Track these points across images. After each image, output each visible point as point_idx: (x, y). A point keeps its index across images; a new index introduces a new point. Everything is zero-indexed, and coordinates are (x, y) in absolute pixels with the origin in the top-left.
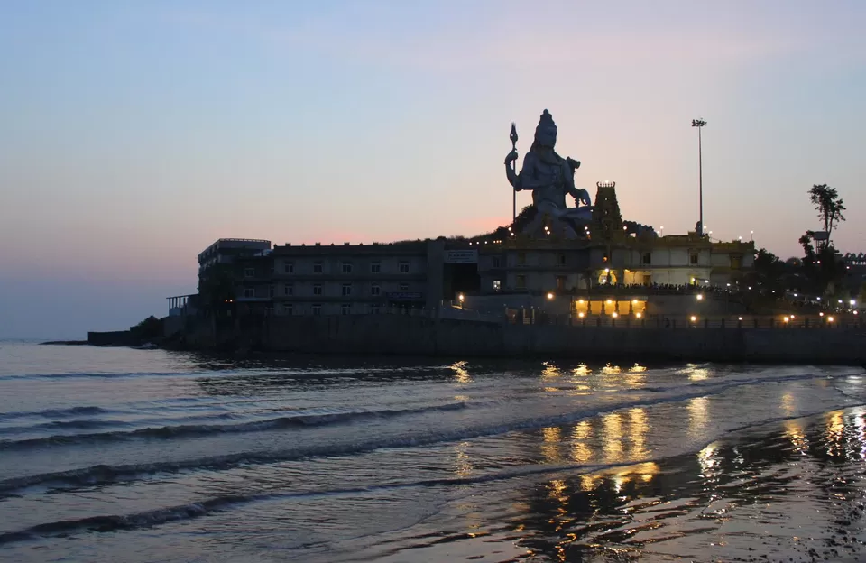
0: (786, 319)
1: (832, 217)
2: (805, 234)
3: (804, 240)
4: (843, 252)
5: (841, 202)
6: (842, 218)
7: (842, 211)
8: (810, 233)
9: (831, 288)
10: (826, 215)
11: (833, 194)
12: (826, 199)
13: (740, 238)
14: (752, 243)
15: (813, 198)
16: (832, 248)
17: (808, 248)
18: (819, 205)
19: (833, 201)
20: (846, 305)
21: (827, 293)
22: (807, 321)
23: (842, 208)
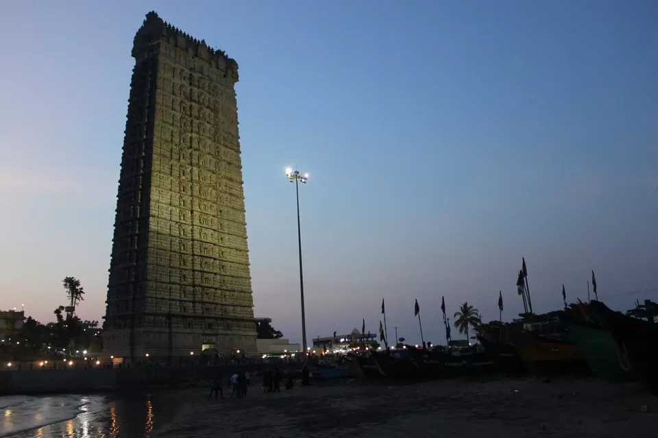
0: (42, 364)
1: (76, 298)
2: (58, 308)
3: (58, 312)
4: (83, 320)
5: (82, 289)
6: (82, 299)
7: (82, 295)
8: (62, 308)
9: (72, 343)
10: (73, 296)
11: (77, 283)
12: (73, 286)
13: (15, 309)
14: (22, 313)
15: (65, 285)
16: (76, 317)
17: (60, 317)
18: (68, 290)
19: (77, 288)
20: (81, 354)
21: (70, 346)
22: (55, 365)
23: (82, 292)
